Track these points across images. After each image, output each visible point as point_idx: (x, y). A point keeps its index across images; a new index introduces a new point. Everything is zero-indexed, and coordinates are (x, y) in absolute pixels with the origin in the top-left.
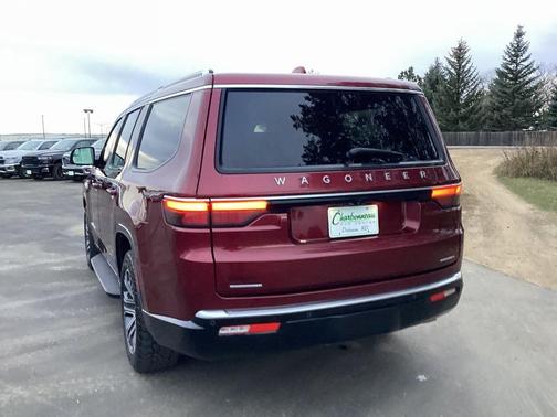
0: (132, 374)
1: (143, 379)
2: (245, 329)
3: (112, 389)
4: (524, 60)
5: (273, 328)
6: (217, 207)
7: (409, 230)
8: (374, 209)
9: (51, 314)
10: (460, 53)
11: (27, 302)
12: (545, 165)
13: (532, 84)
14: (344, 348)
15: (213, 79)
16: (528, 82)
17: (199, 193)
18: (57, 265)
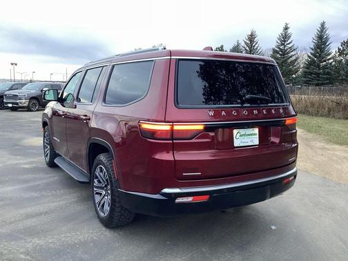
0: (104, 229)
1: (112, 232)
2: (190, 199)
3: (95, 238)
4: (288, 44)
5: (205, 198)
6: (176, 128)
7: (273, 143)
8: (256, 131)
9: (35, 195)
10: (252, 38)
11: (16, 187)
12: (306, 107)
13: (294, 58)
14: (224, 212)
15: (171, 53)
16: (291, 57)
17: (166, 120)
18: (24, 164)
